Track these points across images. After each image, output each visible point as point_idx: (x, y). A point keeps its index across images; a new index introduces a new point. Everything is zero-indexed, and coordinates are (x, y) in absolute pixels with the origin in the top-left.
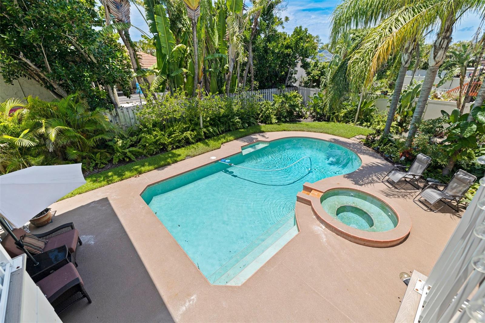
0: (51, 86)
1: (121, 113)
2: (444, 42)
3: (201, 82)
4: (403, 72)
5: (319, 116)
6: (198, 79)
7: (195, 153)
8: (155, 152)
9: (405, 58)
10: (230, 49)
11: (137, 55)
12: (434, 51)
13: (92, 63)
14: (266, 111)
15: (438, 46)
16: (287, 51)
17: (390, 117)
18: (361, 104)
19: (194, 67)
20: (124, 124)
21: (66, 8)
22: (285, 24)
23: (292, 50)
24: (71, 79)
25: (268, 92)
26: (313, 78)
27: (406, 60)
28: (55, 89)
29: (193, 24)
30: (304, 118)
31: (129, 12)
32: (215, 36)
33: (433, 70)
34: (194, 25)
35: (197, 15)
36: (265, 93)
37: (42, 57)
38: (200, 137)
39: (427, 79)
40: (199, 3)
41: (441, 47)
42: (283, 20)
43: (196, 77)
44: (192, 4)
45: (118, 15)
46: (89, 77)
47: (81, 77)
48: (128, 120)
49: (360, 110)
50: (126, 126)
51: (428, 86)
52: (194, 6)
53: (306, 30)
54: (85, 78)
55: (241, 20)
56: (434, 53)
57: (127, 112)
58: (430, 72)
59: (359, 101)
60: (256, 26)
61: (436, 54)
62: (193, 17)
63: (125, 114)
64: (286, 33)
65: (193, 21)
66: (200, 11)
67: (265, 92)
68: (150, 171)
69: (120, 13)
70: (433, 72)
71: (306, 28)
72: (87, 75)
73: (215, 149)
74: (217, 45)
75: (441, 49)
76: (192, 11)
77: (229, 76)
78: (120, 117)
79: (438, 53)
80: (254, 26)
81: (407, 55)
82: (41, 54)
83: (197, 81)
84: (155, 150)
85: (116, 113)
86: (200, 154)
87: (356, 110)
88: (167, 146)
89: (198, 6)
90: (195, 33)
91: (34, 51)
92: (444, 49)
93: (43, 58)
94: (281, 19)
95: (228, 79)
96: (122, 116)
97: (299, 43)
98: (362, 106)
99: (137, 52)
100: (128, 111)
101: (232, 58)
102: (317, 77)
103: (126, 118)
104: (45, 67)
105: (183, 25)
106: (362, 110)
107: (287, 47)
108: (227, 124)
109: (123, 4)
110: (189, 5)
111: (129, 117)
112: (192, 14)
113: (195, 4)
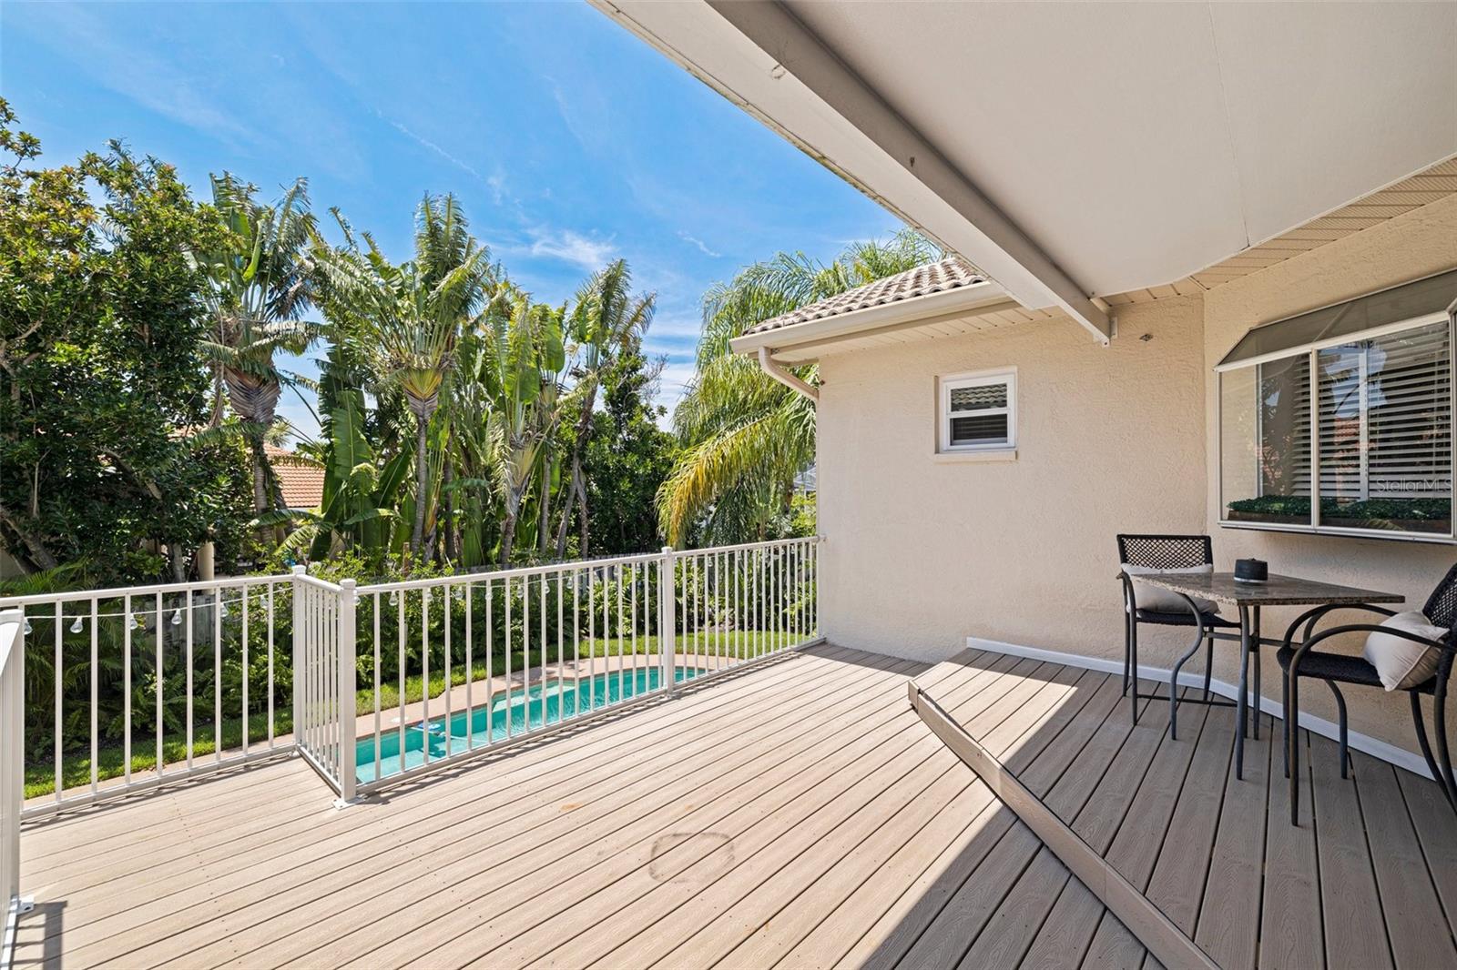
0: (25, 547)
3: (430, 537)
6: (423, 531)
7: (358, 710)
13: (148, 500)
14: (598, 605)
21: (116, 406)
24: (78, 533)
28: (31, 555)
29: (419, 424)
30: (710, 622)
34: (423, 425)
35: (429, 408)
37: (27, 488)
40: (436, 388)
42: (655, 411)
43: (418, 528)
44: (420, 390)
46: (128, 527)
47: (109, 527)
52: (424, 393)
54: (118, 529)
55: (546, 414)
57: (205, 609)
60: (586, 424)
62: (421, 412)
63: (199, 613)
65: (421, 419)
66: (436, 401)
68: (205, 754)
69: (252, 406)
72: (126, 523)
73: (420, 700)
76: (418, 402)
77: (508, 525)
80: (581, 423)
82: (29, 482)
83: (420, 536)
84: (250, 703)
86: (370, 713)
88: (288, 692)
89: (433, 393)
90: (423, 439)
91: (14, 477)
93: (29, 490)
94: (649, 411)
95: (507, 532)
100: (209, 606)
101: (515, 487)
103: (199, 622)
104: (26, 507)
105: (400, 423)
109: (265, 389)
110: (414, 392)
111: (207, 620)
112: (419, 406)
113: (427, 391)
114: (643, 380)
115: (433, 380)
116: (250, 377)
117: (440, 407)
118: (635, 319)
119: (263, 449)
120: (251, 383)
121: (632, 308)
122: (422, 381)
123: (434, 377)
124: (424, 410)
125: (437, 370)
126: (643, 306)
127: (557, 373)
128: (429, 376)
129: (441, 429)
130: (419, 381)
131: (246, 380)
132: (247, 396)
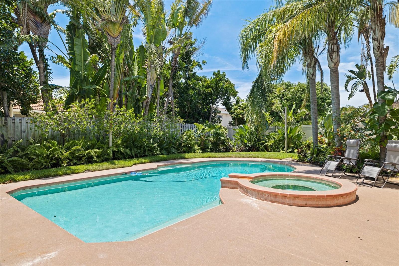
1: (12, 124)
2: (334, 47)
4: (312, 83)
5: (247, 148)
7: (98, 169)
8: (44, 166)
9: (311, 71)
10: (149, 75)
11: (48, 69)
12: (329, 55)
14: (189, 138)
15: (331, 51)
16: (208, 90)
17: (314, 126)
18: (287, 131)
19: (109, 89)
20: (11, 137)
22: (203, 66)
23: (213, 90)
25: (191, 127)
26: (237, 116)
27: (312, 73)
29: (112, 49)
30: (231, 151)
31: (48, 32)
32: (135, 68)
33: (334, 70)
34: (114, 50)
35: (117, 42)
36: (187, 128)
38: (107, 157)
39: (332, 78)
40: (120, 33)
41: (333, 51)
42: (201, 63)
44: (113, 33)
45: (36, 32)
48: (18, 133)
49: (287, 137)
50: (13, 139)
51: (335, 84)
52: (115, 34)
53: (224, 75)
56: (330, 57)
57: (19, 124)
58: (332, 72)
59: (284, 127)
60: (175, 64)
61: (331, 57)
62: (113, 43)
63: (16, 125)
64: (206, 77)
65: (113, 47)
66: (120, 39)
67: (187, 126)
69: (39, 31)
70: (335, 72)
71: (224, 72)
73: (124, 167)
74: (136, 75)
75: (334, 52)
76: (112, 38)
77: (147, 102)
78: (9, 128)
79: (332, 56)
80: (173, 63)
81: (311, 69)
84: (45, 164)
85: (5, 123)
86: (103, 170)
87: (283, 137)
88: (62, 161)
89: (118, 35)
90: (114, 57)
92: (336, 52)
94: (199, 62)
95: (146, 106)
96: (12, 128)
97: (219, 84)
98: (288, 132)
99: (48, 67)
100: (21, 123)
101: (151, 84)
102: (240, 115)
103: (16, 130)
106: (289, 136)
107: (208, 87)
108: (142, 149)
109: (44, 25)
110: (110, 33)
111: (20, 130)
112: (112, 40)
113: (116, 33)
114: (195, 49)
115: (118, 29)
116: (38, 17)
117: (121, 42)
118: (202, 12)
119: (44, 53)
120: (39, 20)
121: (201, 6)
122: (114, 29)
123: (119, 27)
124: (114, 43)
125: (121, 24)
126: (207, 5)
127: (163, 41)
128: (117, 26)
129: (122, 53)
130: (113, 29)
131: (36, 18)
132: (37, 26)
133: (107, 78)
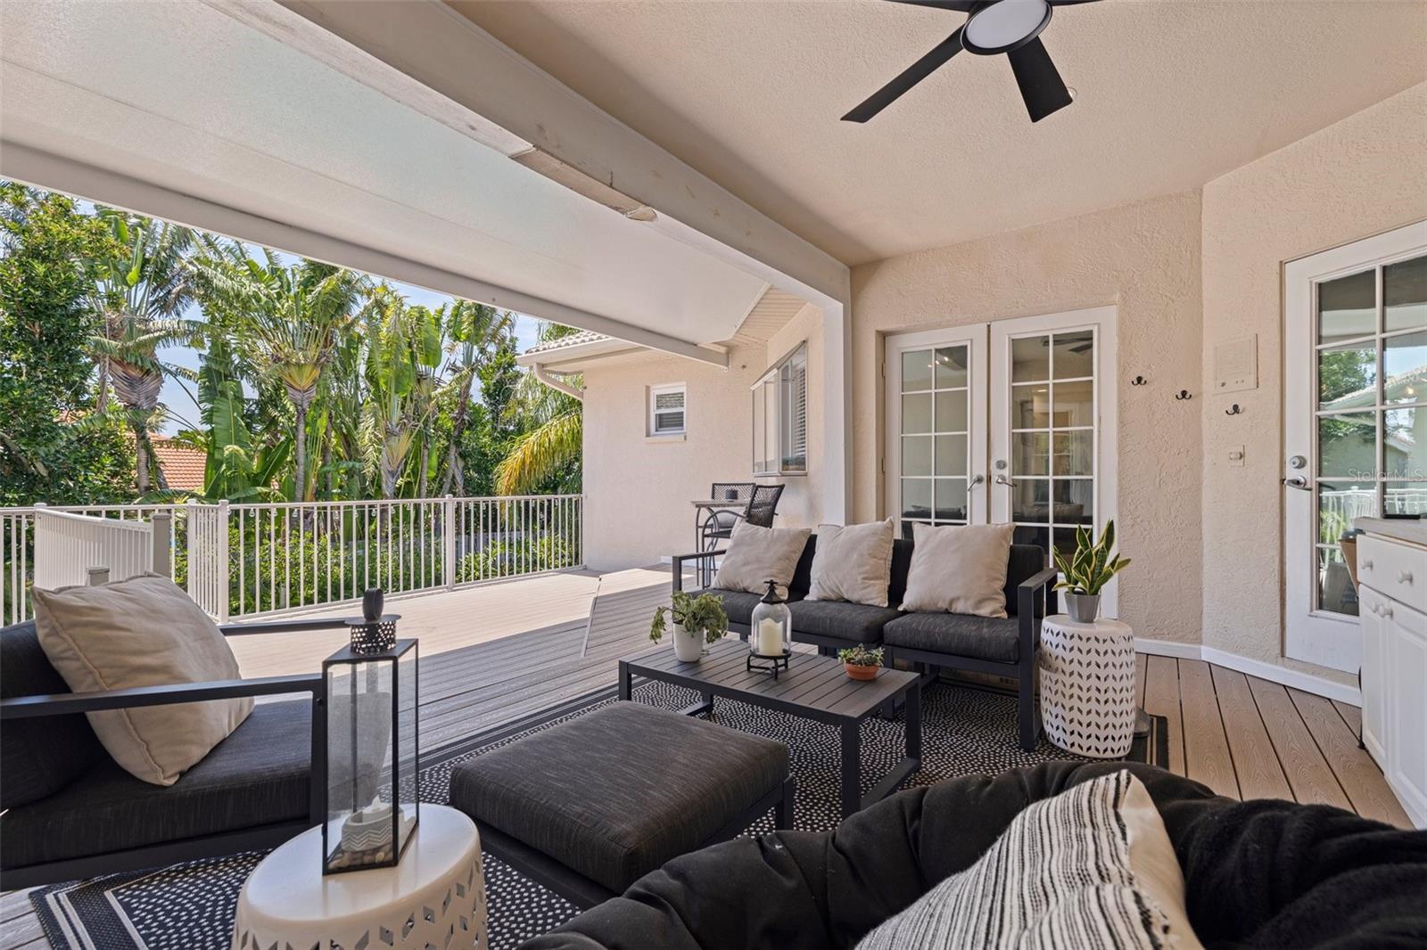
10: (383, 454)
13: (34, 477)
19: (295, 486)
29: (298, 412)
31: (157, 391)
34: (302, 413)
35: (307, 398)
40: (314, 381)
44: (299, 382)
45: (131, 396)
52: (303, 385)
55: (422, 405)
60: (462, 414)
62: (300, 402)
76: (296, 393)
80: (458, 414)
89: (311, 384)
90: (302, 426)
101: (390, 469)
109: (148, 379)
110: (293, 383)
112: (298, 396)
113: (305, 382)
114: (518, 375)
115: (311, 373)
116: (133, 368)
117: (318, 398)
118: (503, 323)
119: (146, 434)
120: (135, 373)
122: (301, 376)
123: (313, 369)
124: (302, 400)
125: (315, 364)
127: (434, 368)
128: (307, 370)
129: (320, 417)
130: (298, 374)
131: (130, 371)
132: (131, 385)
133: (291, 462)
